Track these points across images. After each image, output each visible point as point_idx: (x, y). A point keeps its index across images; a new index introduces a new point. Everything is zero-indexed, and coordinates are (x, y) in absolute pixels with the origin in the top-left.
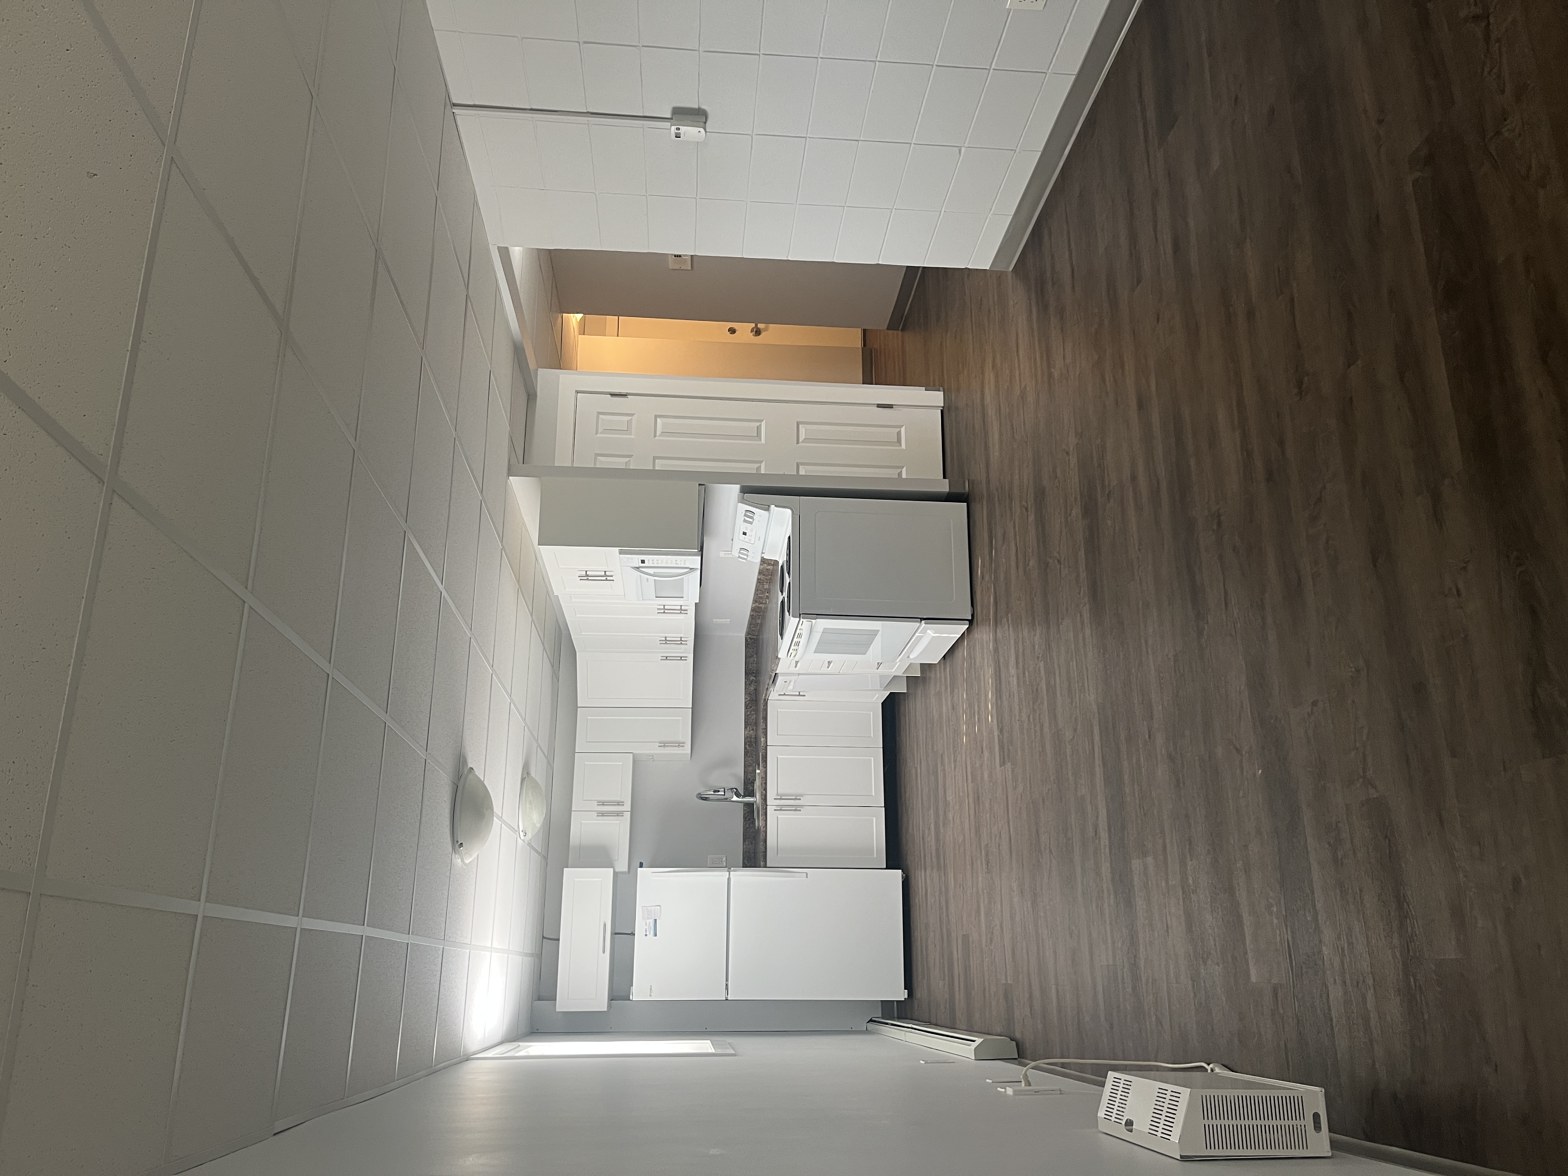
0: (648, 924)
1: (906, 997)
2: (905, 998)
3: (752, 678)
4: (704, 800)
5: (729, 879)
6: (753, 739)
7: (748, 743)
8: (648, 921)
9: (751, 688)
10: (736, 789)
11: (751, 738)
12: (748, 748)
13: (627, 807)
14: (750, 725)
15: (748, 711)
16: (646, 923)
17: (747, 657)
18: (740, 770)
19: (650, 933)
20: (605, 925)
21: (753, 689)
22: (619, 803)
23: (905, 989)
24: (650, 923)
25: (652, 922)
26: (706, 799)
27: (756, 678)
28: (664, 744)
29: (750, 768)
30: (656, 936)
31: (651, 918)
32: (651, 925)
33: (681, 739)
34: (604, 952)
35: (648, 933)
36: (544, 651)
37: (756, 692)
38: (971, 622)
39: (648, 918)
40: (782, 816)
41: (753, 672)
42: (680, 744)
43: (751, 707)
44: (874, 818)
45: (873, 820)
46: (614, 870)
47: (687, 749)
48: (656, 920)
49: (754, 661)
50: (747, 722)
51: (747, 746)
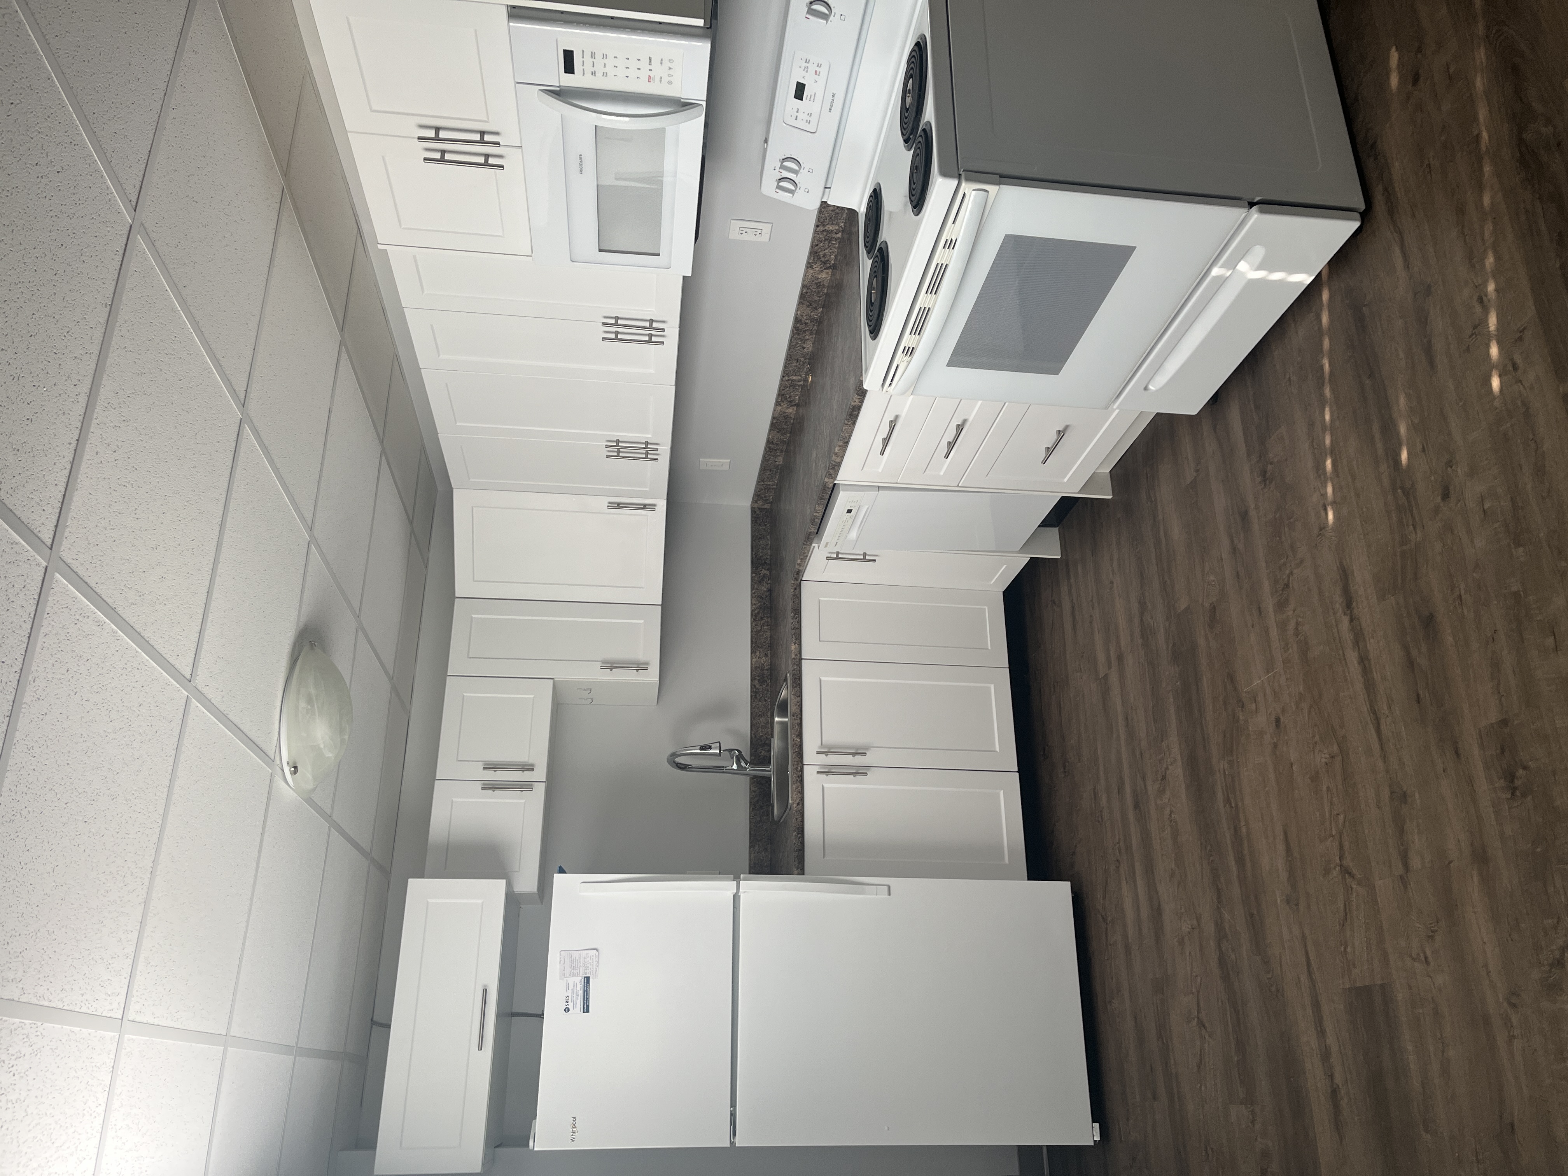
0: (571, 986)
1: (1097, 1138)
2: (1095, 1141)
3: (764, 572)
4: (681, 768)
5: (736, 898)
6: (765, 672)
7: (758, 678)
8: (571, 980)
9: (763, 588)
10: (737, 750)
11: (762, 670)
12: (757, 686)
13: (540, 774)
14: (761, 647)
15: (756, 625)
16: (568, 984)
17: (754, 538)
18: (743, 722)
19: (575, 1006)
20: (485, 992)
21: (765, 589)
22: (527, 767)
23: (1094, 1121)
24: (575, 985)
25: (579, 981)
26: (683, 767)
27: (770, 573)
28: (610, 665)
29: (762, 720)
30: (588, 1011)
31: (578, 974)
32: (579, 988)
33: (641, 657)
34: (480, 1048)
35: (570, 1006)
36: (384, 458)
37: (770, 594)
38: (1365, 216)
39: (572, 975)
40: (834, 784)
41: (765, 563)
42: (640, 666)
43: (762, 619)
44: (1002, 792)
45: (999, 794)
46: (509, 885)
47: (652, 675)
48: (588, 978)
49: (767, 545)
50: (756, 643)
51: (756, 682)
